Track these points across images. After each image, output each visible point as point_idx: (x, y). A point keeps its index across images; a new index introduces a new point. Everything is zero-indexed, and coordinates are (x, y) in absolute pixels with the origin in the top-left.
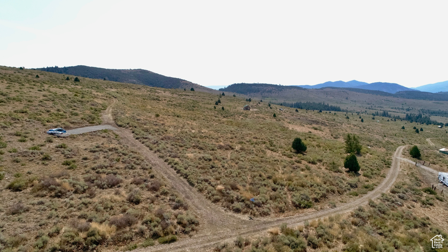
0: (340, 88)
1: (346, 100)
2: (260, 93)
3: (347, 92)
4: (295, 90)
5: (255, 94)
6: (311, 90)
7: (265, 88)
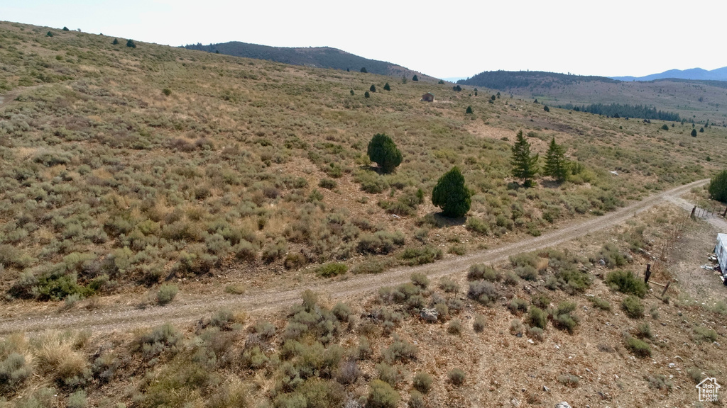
0: (691, 80)
1: (699, 102)
2: (528, 87)
3: (704, 88)
4: (598, 83)
5: (520, 89)
6: (629, 84)
7: (539, 79)
